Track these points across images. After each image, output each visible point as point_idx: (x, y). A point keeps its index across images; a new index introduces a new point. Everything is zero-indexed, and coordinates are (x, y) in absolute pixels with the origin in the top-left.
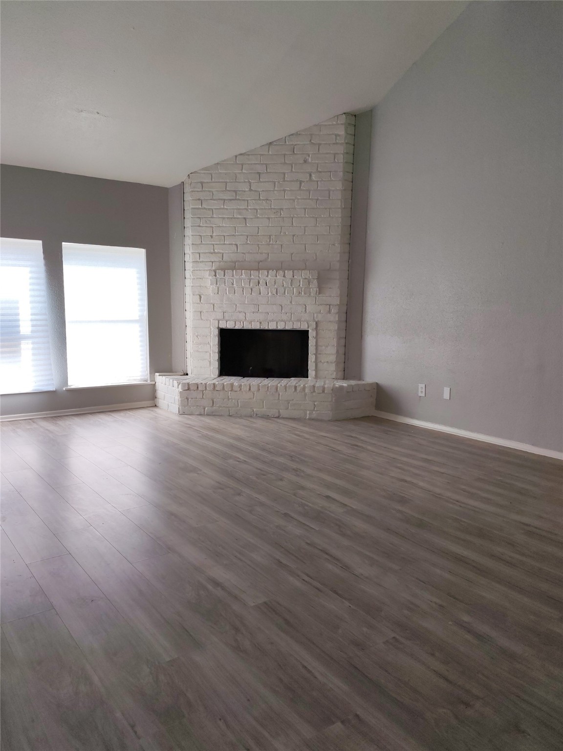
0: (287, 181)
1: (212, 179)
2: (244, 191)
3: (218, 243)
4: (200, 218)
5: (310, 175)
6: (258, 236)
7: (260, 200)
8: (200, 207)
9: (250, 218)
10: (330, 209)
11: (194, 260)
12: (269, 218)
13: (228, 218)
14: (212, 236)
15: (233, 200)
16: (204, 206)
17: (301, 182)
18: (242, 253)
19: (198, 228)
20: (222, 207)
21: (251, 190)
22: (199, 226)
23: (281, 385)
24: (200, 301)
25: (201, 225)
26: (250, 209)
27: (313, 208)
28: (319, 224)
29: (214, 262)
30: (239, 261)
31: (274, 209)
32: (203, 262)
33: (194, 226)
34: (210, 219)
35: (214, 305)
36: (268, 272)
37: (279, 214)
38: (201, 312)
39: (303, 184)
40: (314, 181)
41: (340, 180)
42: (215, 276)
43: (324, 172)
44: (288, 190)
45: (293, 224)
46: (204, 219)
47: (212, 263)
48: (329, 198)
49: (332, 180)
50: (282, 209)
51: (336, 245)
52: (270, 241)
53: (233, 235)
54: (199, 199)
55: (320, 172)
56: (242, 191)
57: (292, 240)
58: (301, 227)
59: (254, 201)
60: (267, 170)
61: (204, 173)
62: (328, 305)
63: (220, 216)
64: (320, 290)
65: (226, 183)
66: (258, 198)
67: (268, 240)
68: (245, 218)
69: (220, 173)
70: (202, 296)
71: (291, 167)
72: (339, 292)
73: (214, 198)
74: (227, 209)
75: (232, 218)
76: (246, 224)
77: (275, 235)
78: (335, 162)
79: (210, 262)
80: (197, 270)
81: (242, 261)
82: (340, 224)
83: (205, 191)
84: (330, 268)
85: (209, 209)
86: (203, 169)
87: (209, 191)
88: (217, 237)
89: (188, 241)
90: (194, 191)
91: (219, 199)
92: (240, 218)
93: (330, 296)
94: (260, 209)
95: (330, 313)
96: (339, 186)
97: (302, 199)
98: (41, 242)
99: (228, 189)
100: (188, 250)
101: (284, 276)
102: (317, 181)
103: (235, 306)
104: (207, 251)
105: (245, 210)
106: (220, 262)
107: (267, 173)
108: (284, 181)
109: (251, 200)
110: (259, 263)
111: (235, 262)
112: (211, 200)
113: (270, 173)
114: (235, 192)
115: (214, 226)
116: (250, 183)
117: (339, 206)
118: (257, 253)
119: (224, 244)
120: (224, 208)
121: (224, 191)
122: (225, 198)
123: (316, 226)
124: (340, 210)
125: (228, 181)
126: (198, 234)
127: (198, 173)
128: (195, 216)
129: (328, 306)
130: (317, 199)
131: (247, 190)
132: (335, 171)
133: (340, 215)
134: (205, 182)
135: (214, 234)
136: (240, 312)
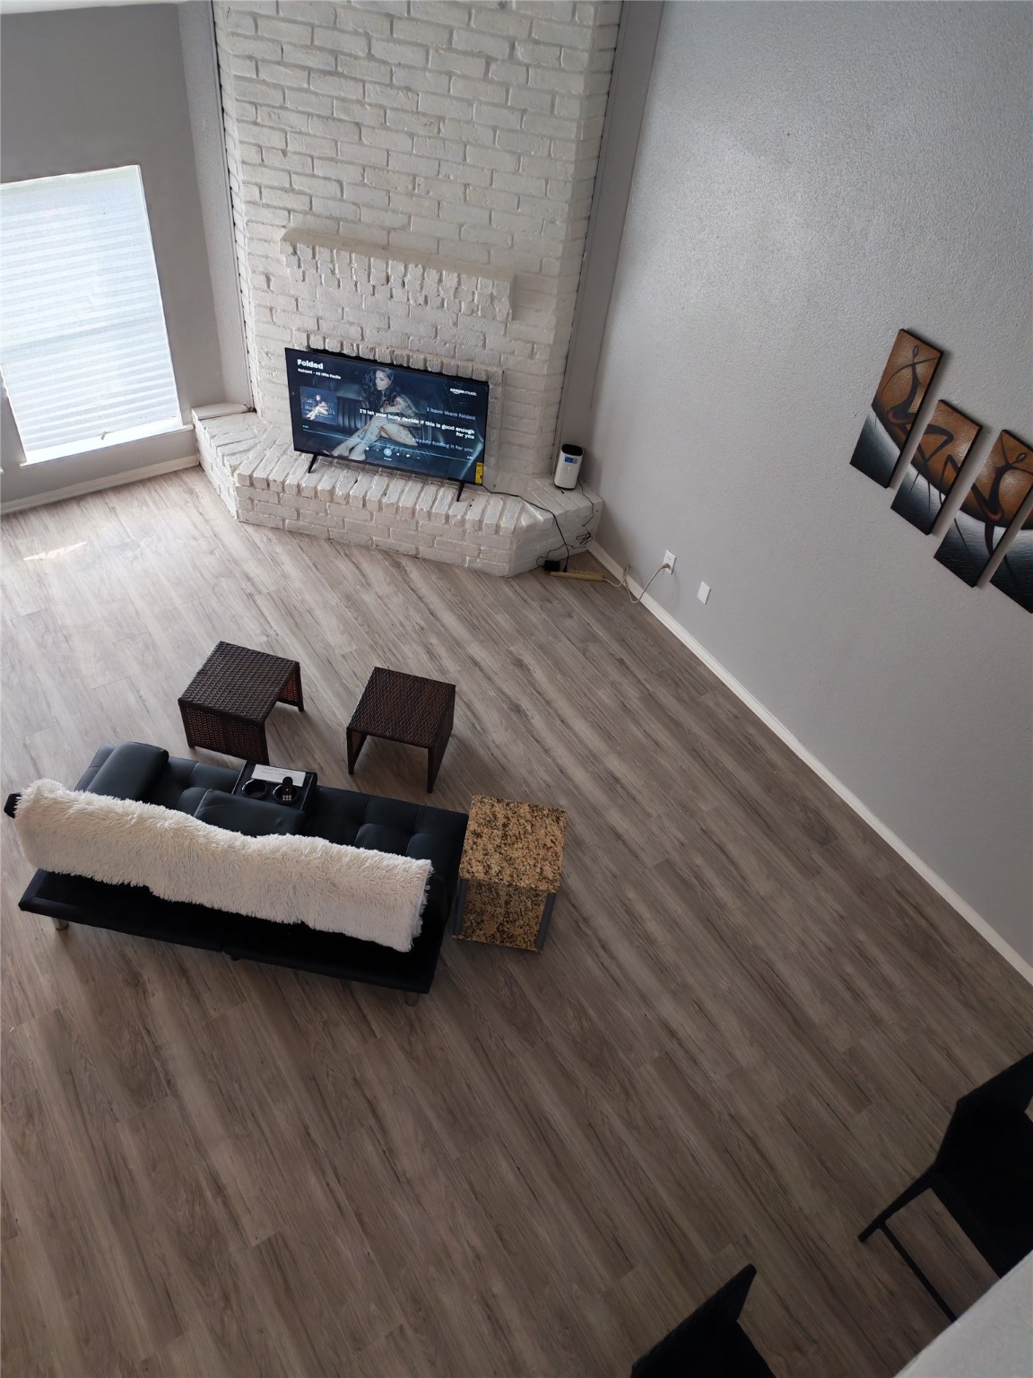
0: (456, 51)
1: (278, 13)
2: (356, 58)
3: (299, 170)
4: (255, 104)
5: (513, 47)
6: (388, 171)
7: (391, 85)
8: (255, 77)
9: (370, 127)
10: (551, 138)
11: (248, 199)
12: (412, 135)
13: (319, 116)
14: (284, 153)
15: (329, 73)
16: (263, 76)
17: (489, 60)
18: (354, 204)
19: (253, 127)
21: (370, 56)
22: (255, 123)
23: (422, 509)
24: (269, 287)
25: (259, 120)
26: (370, 105)
27: (512, 131)
28: (524, 170)
29: (294, 211)
30: (346, 220)
31: (424, 115)
32: (267, 206)
33: (243, 121)
34: (280, 111)
35: (297, 300)
36: (406, 268)
37: (436, 131)
38: (271, 310)
39: (493, 67)
40: (520, 63)
41: (581, 73)
42: (295, 253)
43: (545, 44)
44: (457, 76)
45: (465, 159)
46: (264, 108)
47: (289, 213)
48: (552, 111)
49: (563, 70)
50: (441, 119)
51: (558, 223)
52: (414, 189)
53: (332, 159)
54: (250, 58)
55: (536, 42)
56: (350, 55)
57: (462, 196)
58: (483, 169)
59: (377, 86)
60: (409, 12)
63: (300, 108)
64: (516, 312)
65: (313, 27)
66: (388, 82)
67: (410, 187)
68: (358, 125)
70: (272, 278)
71: (467, 17)
72: (554, 322)
73: (286, 60)
74: (316, 94)
75: (327, 118)
76: (360, 139)
77: (426, 178)
78: (572, 22)
79: (285, 209)
80: (256, 222)
81: (352, 222)
82: (570, 179)
83: (262, 39)
84: (541, 269)
85: (276, 86)
87: (273, 41)
88: (296, 157)
89: (236, 153)
90: (238, 35)
91: (297, 66)
92: (346, 121)
93: (536, 326)
94: (394, 109)
95: (532, 359)
96: (578, 85)
97: (488, 104)
99: (316, 43)
100: (238, 177)
101: (440, 281)
102: (527, 67)
103: (340, 311)
104: (276, 184)
105: (359, 106)
106: (305, 213)
107: (410, 19)
108: (450, 48)
109: (371, 82)
110: (389, 232)
111: (338, 220)
112: (278, 63)
113: (416, 20)
114: (335, 54)
115: (288, 129)
116: (367, 35)
117: (573, 137)
118: (386, 211)
119: (313, 176)
120: (307, 91)
121: (307, 47)
122: (310, 64)
123: (516, 172)
124: (574, 146)
125: (316, 22)
126: (253, 141)
128: (244, 99)
129: (530, 346)
130: (524, 111)
131: (361, 54)
132: (571, 47)
133: (573, 158)
134: (260, 16)
135: (289, 148)
136: (351, 324)
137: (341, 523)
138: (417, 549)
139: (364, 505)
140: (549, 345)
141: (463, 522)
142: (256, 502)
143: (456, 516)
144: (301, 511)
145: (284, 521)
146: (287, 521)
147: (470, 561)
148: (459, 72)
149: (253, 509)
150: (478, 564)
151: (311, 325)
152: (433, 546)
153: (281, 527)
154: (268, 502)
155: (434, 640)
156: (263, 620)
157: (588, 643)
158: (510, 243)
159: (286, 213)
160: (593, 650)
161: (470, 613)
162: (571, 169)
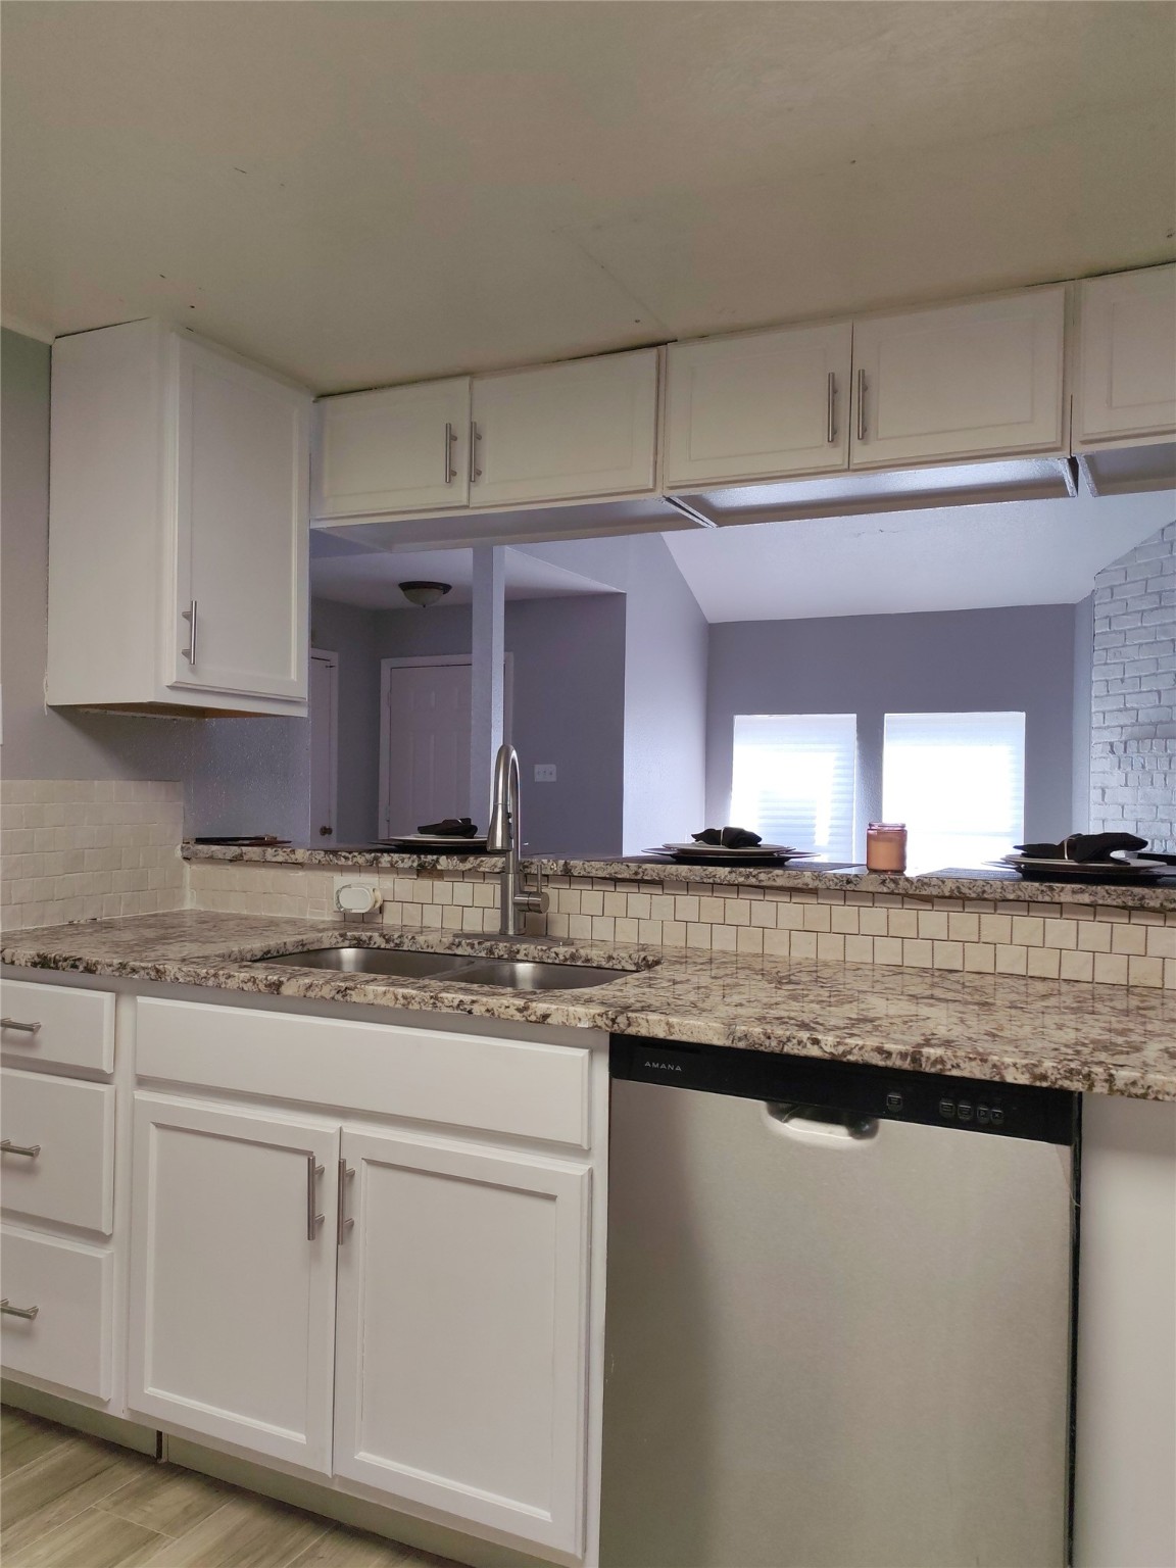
1: (1126, 579)
3: (1131, 691)
4: (1106, 649)
8: (1108, 630)
13: (1147, 644)
14: (1122, 680)
15: (1157, 609)
16: (1114, 628)
18: (1168, 706)
19: (1106, 668)
20: (1139, 624)
22: (1106, 664)
24: (1103, 800)
25: (1108, 661)
30: (1161, 722)
32: (1108, 728)
33: (1102, 666)
34: (1121, 649)
35: (1123, 807)
38: (1103, 821)
46: (1114, 650)
47: (1122, 728)
53: (1154, 675)
54: (1107, 617)
61: (1116, 570)
63: (1135, 642)
65: (1147, 580)
69: (1140, 565)
70: (1106, 791)
73: (1130, 610)
74: (1145, 627)
75: (1152, 643)
79: (1119, 726)
81: (1167, 723)
83: (1115, 601)
85: (1120, 632)
86: (1116, 563)
87: (1121, 600)
88: (1129, 680)
89: (1095, 691)
90: (1101, 604)
91: (1135, 612)
99: (1148, 590)
103: (1155, 809)
104: (1115, 708)
106: (1133, 725)
111: (1156, 722)
112: (1123, 615)
114: (1160, 593)
115: (1126, 661)
119: (1141, 692)
120: (1141, 627)
121: (1143, 595)
122: (1144, 607)
125: (1150, 576)
127: (1108, 571)
134: (1115, 586)
135: (1127, 676)
159: (1119, 729)
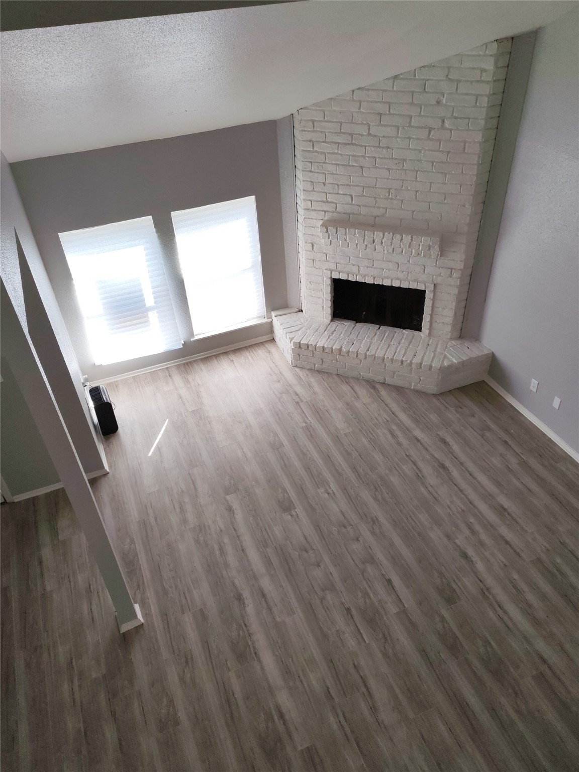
0: (413, 127)
1: (324, 118)
2: (362, 135)
3: (331, 192)
4: (311, 162)
5: (443, 122)
6: (376, 188)
7: (379, 147)
9: (368, 167)
10: (463, 164)
11: (305, 208)
12: (389, 170)
13: (342, 165)
14: (324, 184)
15: (348, 144)
16: (316, 149)
17: (430, 129)
18: (358, 205)
19: (309, 173)
20: (336, 151)
21: (369, 134)
22: (311, 171)
23: (388, 358)
24: (313, 249)
25: (313, 170)
26: (368, 157)
27: (443, 162)
28: (448, 181)
29: (328, 211)
30: (353, 214)
31: (396, 159)
32: (315, 210)
33: (305, 171)
34: (323, 164)
35: (326, 255)
36: (384, 235)
37: (401, 166)
38: (313, 260)
39: (433, 132)
40: (447, 129)
41: (480, 130)
42: (327, 232)
43: (460, 118)
44: (413, 138)
45: (416, 178)
46: (316, 164)
47: (325, 213)
48: (464, 151)
49: (470, 130)
50: (405, 160)
51: (467, 206)
52: (389, 196)
53: (347, 185)
54: (310, 141)
55: (456, 118)
56: (359, 134)
57: (414, 197)
58: (426, 182)
59: (372, 148)
60: (389, 111)
61: (316, 110)
62: (449, 268)
63: (333, 162)
64: (442, 253)
65: (341, 123)
66: (378, 145)
67: (387, 195)
68: (362, 167)
69: (335, 111)
70: (315, 245)
71: (419, 110)
72: (464, 257)
73: (327, 140)
74: (341, 155)
75: (346, 165)
76: (363, 174)
77: (396, 189)
78: (475, 106)
79: (323, 211)
80: (309, 218)
81: (356, 214)
82: (474, 183)
83: (317, 131)
84: (457, 230)
85: (321, 153)
86: (314, 105)
87: (321, 132)
88: (330, 185)
89: (300, 185)
90: (304, 131)
91: (333, 142)
92: (355, 166)
93: (453, 260)
94: (379, 158)
95: (451, 277)
96: (478, 137)
97: (429, 150)
98: (151, 217)
99: (342, 131)
100: (301, 196)
101: (402, 240)
102: (451, 130)
103: (348, 259)
104: (319, 199)
105: (362, 158)
106: (333, 212)
107: (390, 114)
108: (410, 126)
109: (369, 146)
110: (375, 218)
111: (349, 214)
112: (323, 142)
113: (394, 114)
114: (351, 135)
115: (326, 172)
116: (368, 125)
117: (476, 162)
118: (374, 207)
119: (338, 194)
120: (337, 154)
121: (339, 133)
122: (339, 141)
123: (444, 183)
124: (476, 167)
125: (343, 121)
126: (309, 180)
127: (308, 109)
128: (306, 160)
129: (450, 270)
130: (449, 152)
131: (365, 134)
132: (475, 118)
133: (475, 173)
134: (316, 121)
135: (327, 182)
136: (353, 265)
137: (344, 366)
138: (385, 379)
139: (357, 356)
140: (461, 270)
141: (411, 363)
142: (301, 356)
143: (407, 361)
144: (324, 360)
145: (315, 365)
146: (316, 365)
147: (414, 386)
148: (414, 137)
149: (300, 359)
150: (419, 387)
151: (333, 267)
152: (394, 377)
153: (313, 368)
154: (307, 356)
155: (394, 427)
156: (303, 415)
157: (485, 431)
158: (440, 219)
159: (324, 212)
160: (488, 435)
161: (414, 413)
162: (475, 178)
